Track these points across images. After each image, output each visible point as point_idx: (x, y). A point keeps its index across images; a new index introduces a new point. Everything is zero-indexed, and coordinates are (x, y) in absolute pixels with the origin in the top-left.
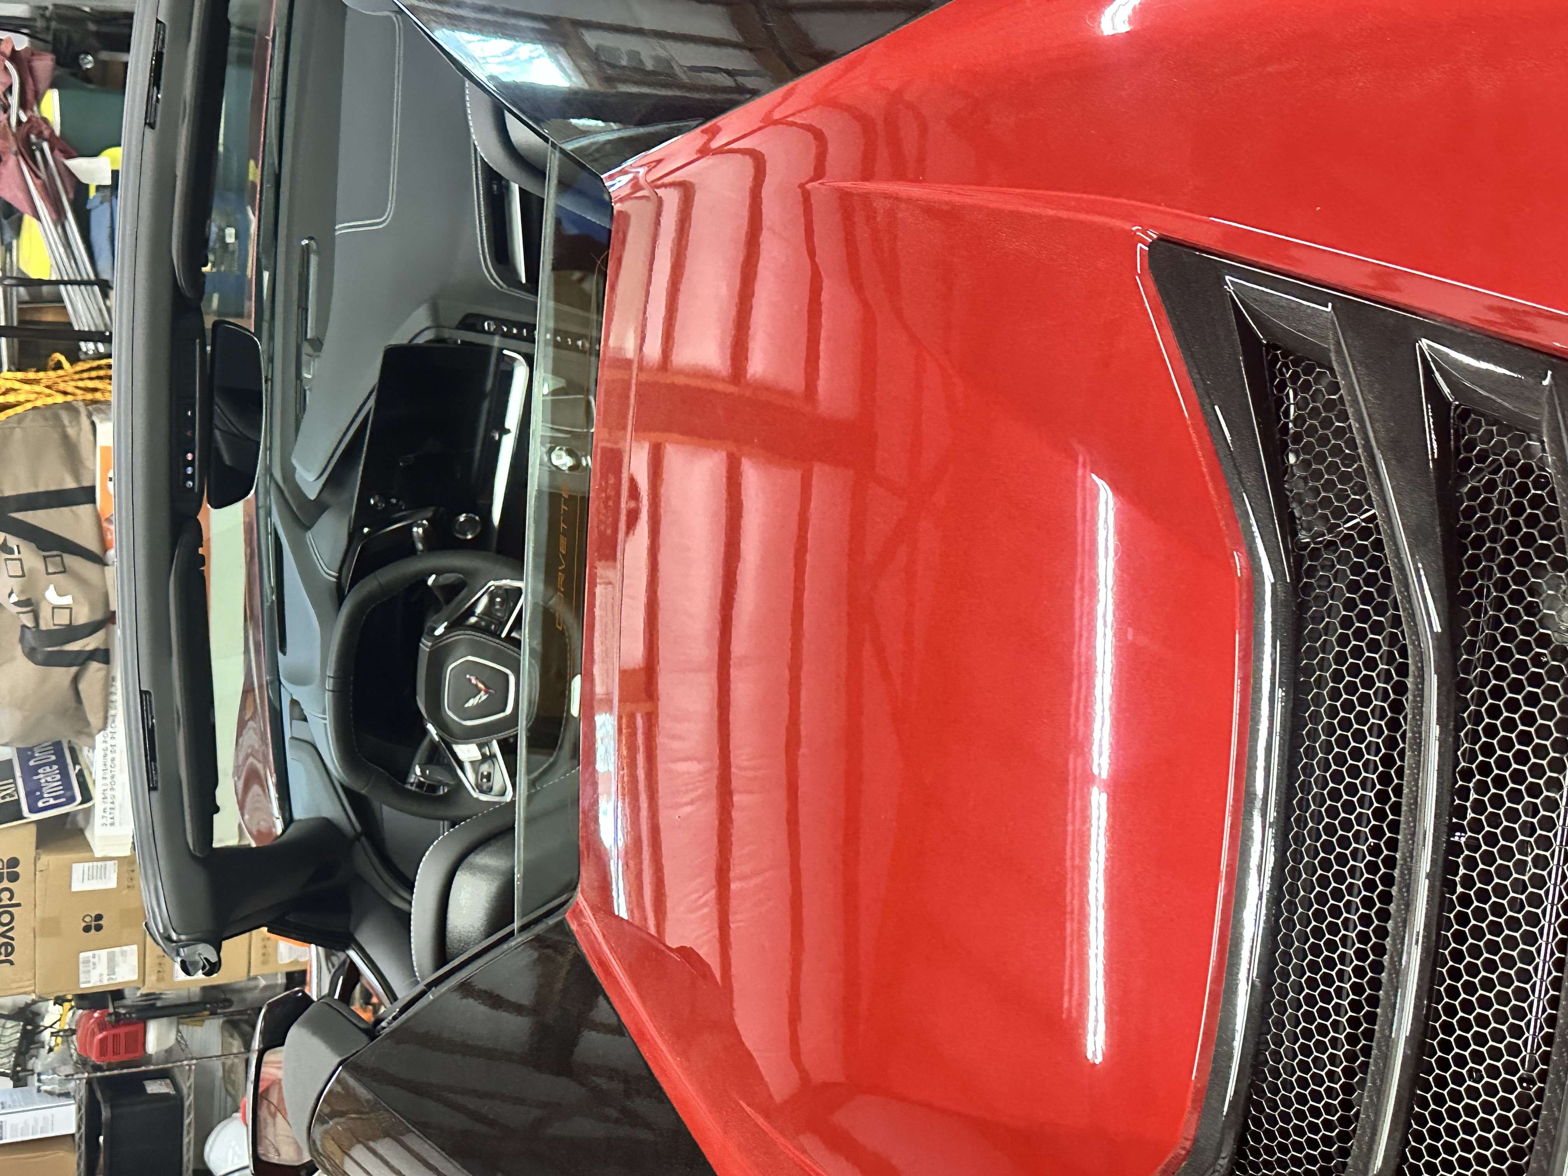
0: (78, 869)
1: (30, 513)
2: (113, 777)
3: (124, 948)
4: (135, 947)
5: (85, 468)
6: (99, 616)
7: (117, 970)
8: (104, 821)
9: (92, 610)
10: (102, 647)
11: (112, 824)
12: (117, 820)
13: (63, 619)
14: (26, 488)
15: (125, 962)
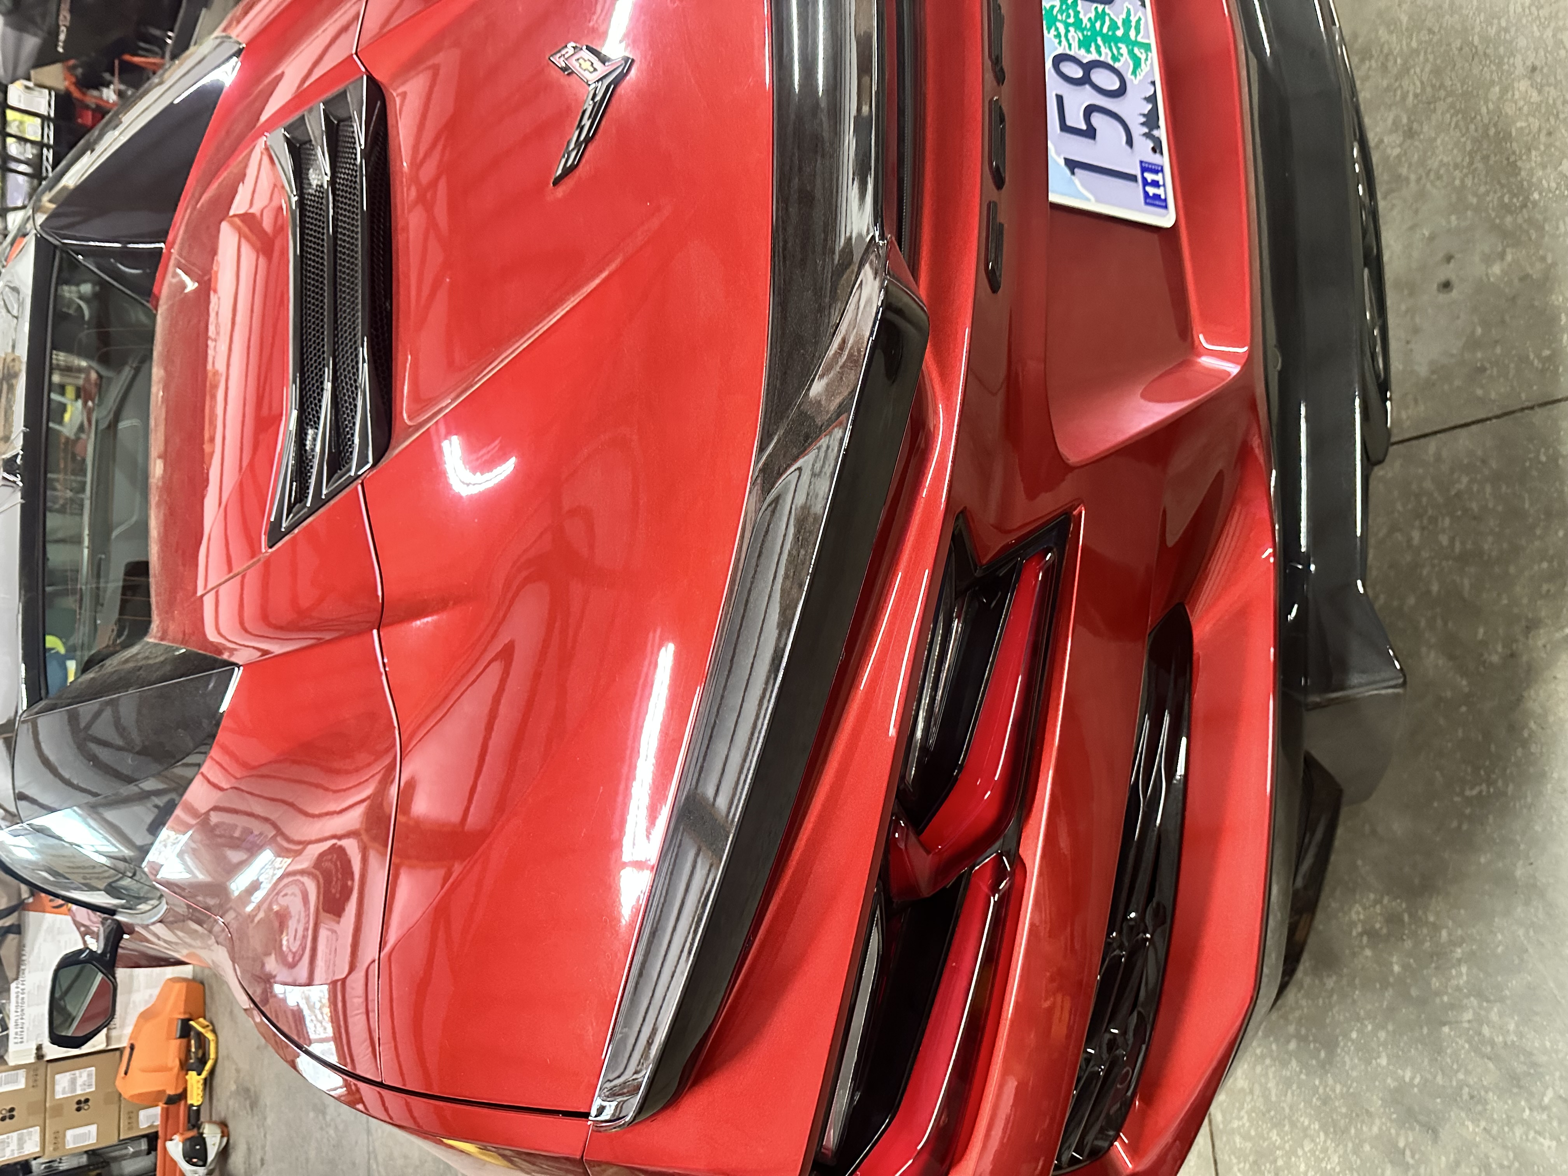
2: (22, 1010)
3: (30, 1129)
4: (38, 1128)
6: (14, 902)
7: (25, 1146)
8: (16, 1041)
9: (9, 900)
10: (16, 923)
11: (21, 1042)
12: (25, 1040)
15: (30, 1139)
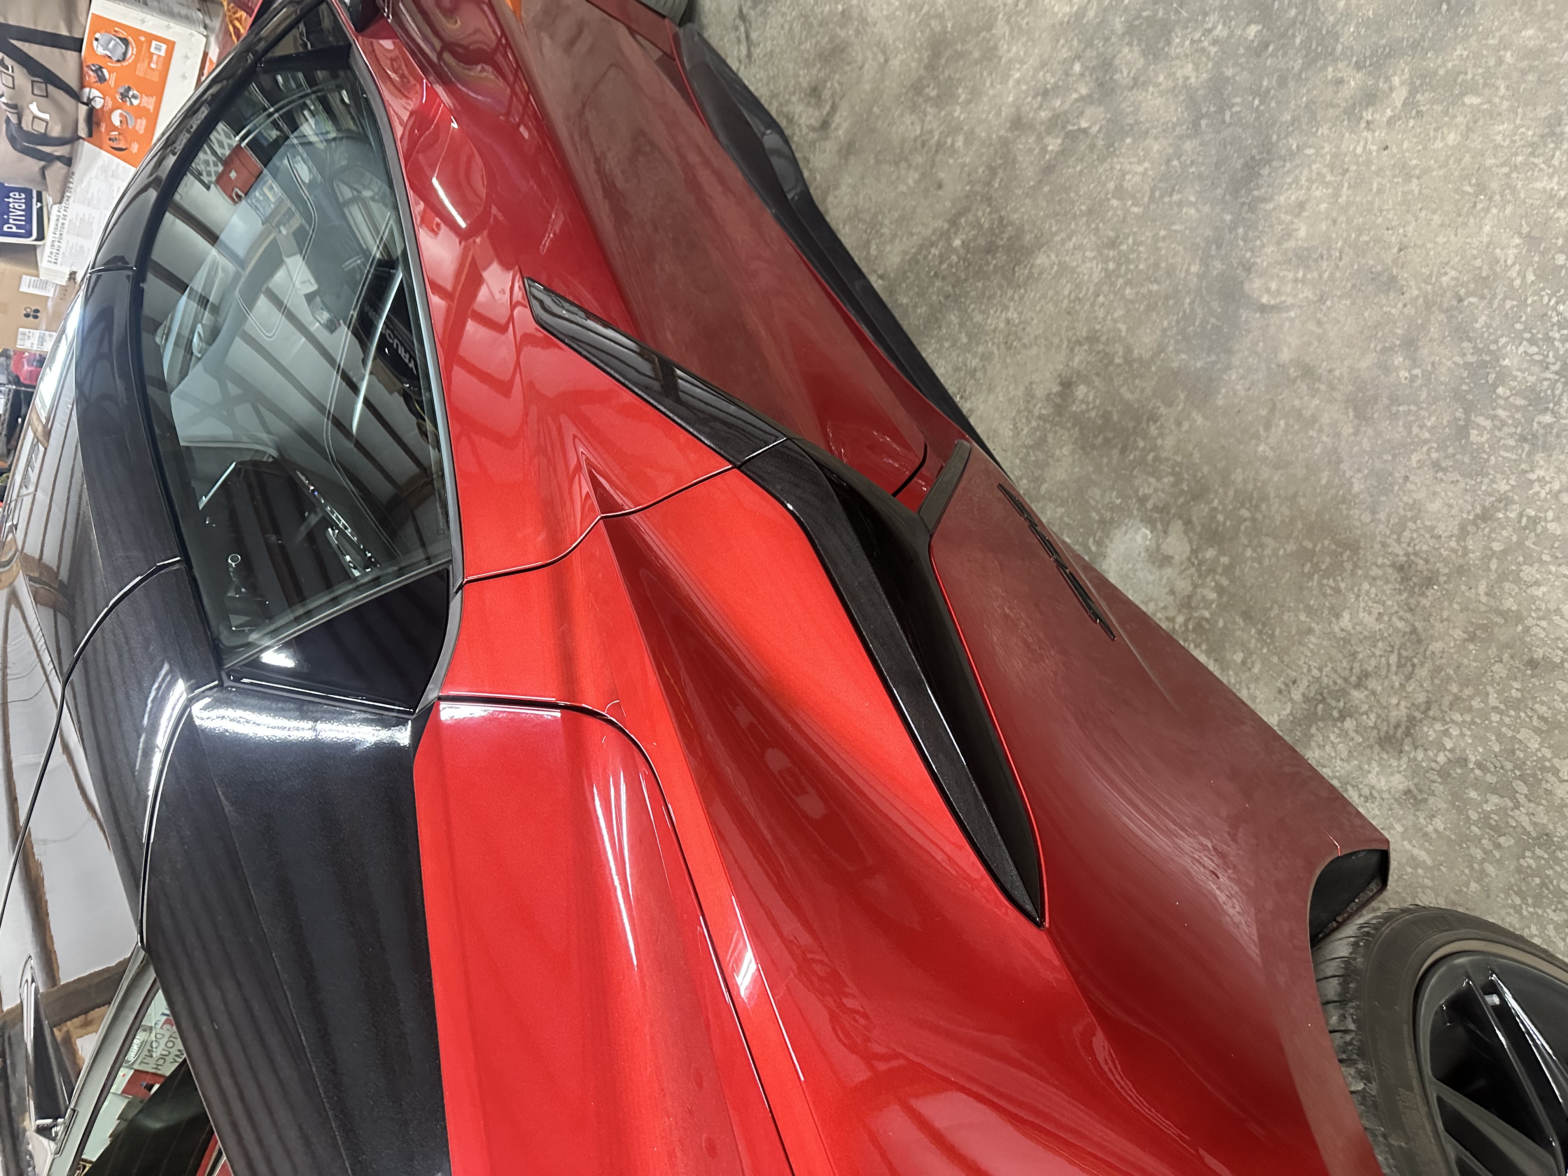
0: (26, 279)
1: (27, 44)
2: (61, 234)
5: (78, 20)
8: (50, 259)
9: (64, 128)
10: (67, 156)
11: (55, 262)
13: (40, 128)
14: (27, 23)
